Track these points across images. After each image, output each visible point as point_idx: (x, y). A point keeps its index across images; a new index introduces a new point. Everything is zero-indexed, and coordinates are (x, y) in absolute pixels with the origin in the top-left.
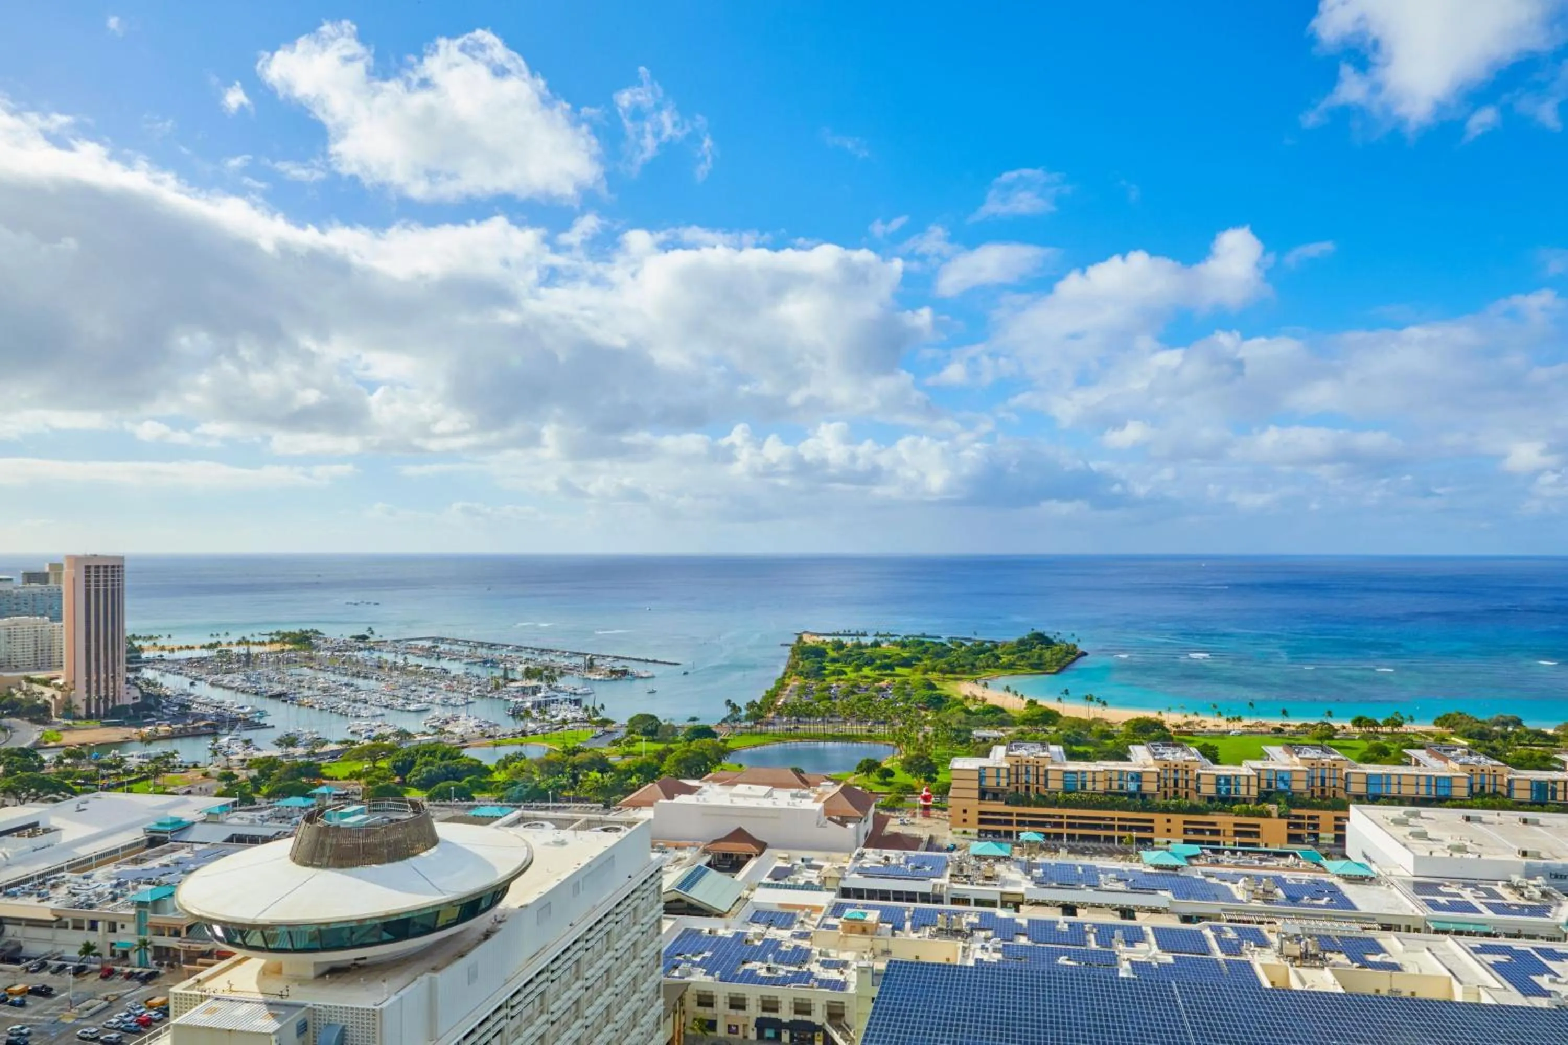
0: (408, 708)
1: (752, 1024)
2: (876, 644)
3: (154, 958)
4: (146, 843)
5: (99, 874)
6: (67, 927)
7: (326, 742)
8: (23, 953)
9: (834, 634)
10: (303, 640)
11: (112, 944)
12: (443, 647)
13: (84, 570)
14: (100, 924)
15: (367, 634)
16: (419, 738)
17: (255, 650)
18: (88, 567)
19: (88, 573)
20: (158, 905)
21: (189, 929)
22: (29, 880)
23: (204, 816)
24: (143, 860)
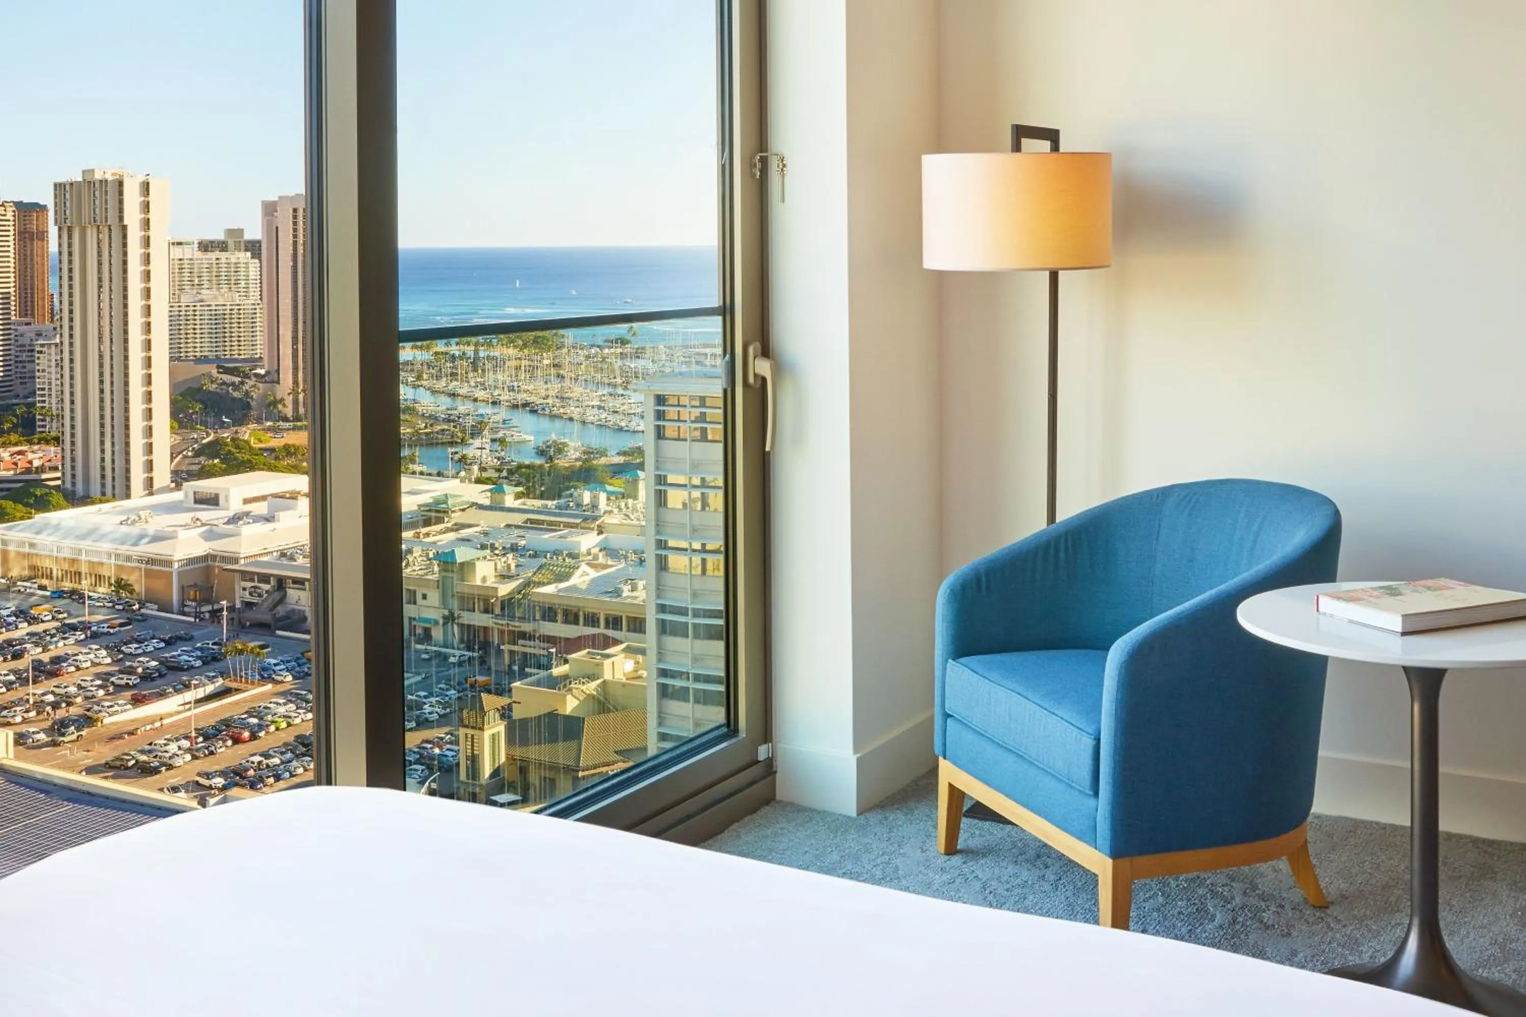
4: (421, 523)
7: (602, 453)
11: (412, 619)
19: (296, 217)
20: (465, 570)
21: (504, 604)
22: (301, 547)
23: (487, 497)
24: (428, 535)
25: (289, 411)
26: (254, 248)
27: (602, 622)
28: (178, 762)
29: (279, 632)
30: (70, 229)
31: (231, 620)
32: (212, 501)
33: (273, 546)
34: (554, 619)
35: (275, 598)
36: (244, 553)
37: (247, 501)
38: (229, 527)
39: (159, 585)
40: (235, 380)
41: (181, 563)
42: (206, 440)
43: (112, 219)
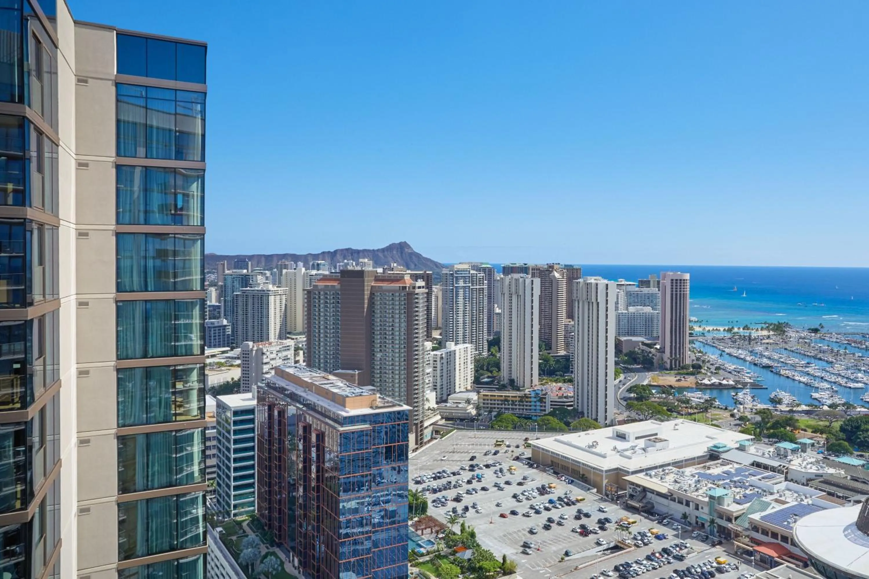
0: (849, 385)
3: (718, 532)
4: (708, 457)
5: (689, 471)
6: (675, 501)
7: (799, 405)
8: (654, 510)
10: (779, 328)
11: (697, 517)
13: (670, 281)
14: (691, 504)
15: (819, 328)
16: (859, 409)
18: (672, 280)
19: (672, 283)
20: (720, 500)
21: (736, 518)
22: (656, 468)
23: (737, 445)
24: (709, 468)
25: (668, 366)
27: (780, 537)
31: (624, 503)
32: (622, 437)
33: (644, 466)
34: (757, 531)
35: (642, 495)
36: (632, 469)
37: (637, 438)
38: (628, 453)
39: (598, 479)
40: (648, 349)
41: (607, 471)
42: (634, 379)
43: (594, 300)
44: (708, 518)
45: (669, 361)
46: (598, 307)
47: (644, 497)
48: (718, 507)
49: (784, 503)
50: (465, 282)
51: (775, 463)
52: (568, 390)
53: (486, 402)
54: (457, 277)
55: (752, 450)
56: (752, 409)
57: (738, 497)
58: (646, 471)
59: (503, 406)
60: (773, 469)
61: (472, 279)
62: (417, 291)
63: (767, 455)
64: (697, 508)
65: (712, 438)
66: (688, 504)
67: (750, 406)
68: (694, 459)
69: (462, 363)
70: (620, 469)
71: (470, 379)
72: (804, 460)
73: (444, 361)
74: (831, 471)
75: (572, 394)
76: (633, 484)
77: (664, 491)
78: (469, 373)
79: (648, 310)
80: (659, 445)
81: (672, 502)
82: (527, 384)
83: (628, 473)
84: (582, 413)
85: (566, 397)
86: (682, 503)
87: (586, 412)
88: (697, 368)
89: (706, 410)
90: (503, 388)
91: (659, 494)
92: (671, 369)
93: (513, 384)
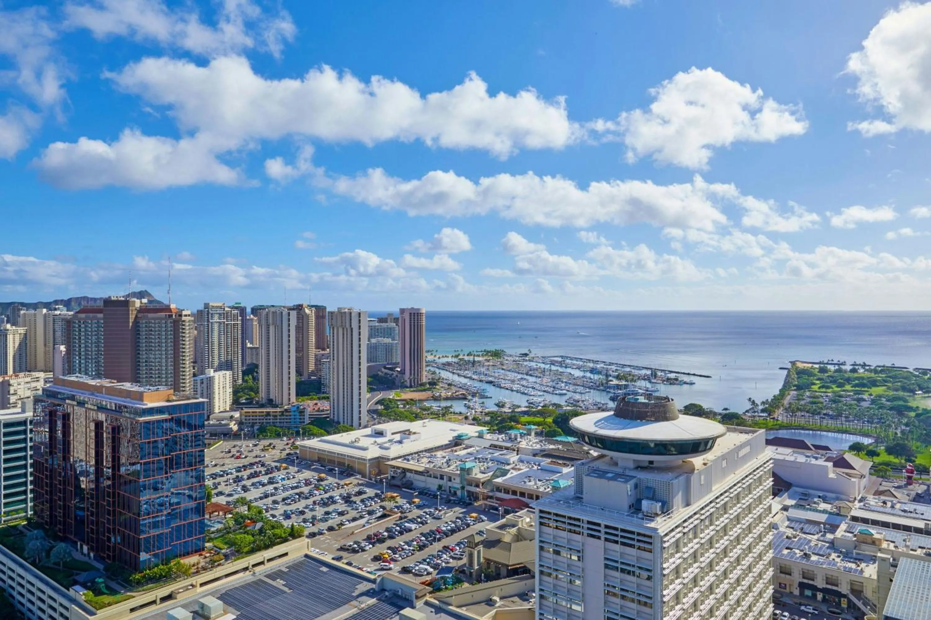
0: (555, 392)
1: (796, 585)
2: (854, 371)
3: (467, 496)
4: (453, 443)
5: (439, 454)
6: (431, 476)
7: (519, 407)
8: (414, 486)
9: (820, 363)
10: (497, 354)
11: (450, 487)
12: (568, 361)
13: (409, 315)
14: (445, 477)
15: (528, 353)
16: (565, 408)
17: (477, 359)
18: (411, 314)
19: (411, 316)
20: (469, 471)
21: (483, 484)
22: (412, 454)
23: (477, 434)
24: (456, 451)
25: (408, 385)
26: (396, 320)
27: (518, 494)
28: (367, 548)
29: (404, 489)
30: (333, 328)
31: (386, 483)
32: (380, 434)
33: (402, 453)
34: (500, 491)
35: (402, 475)
36: (392, 456)
37: (393, 434)
38: (387, 445)
39: (361, 467)
40: (391, 372)
41: (370, 460)
42: (380, 396)
43: (348, 326)
44: (459, 486)
45: (408, 381)
46: (352, 332)
47: (405, 476)
48: (467, 477)
49: (520, 469)
50: (219, 319)
51: (509, 445)
52: (325, 405)
53: (248, 418)
54: (212, 314)
55: (488, 436)
56: (481, 412)
57: (482, 468)
58: (405, 457)
59: (265, 421)
60: (507, 448)
61: (226, 315)
62: (184, 318)
63: (501, 440)
64: (450, 480)
65: (454, 430)
66: (442, 478)
67: (480, 410)
68: (442, 446)
69: (221, 387)
70: (383, 458)
71: (229, 401)
72: (530, 441)
73: (205, 385)
74: (552, 447)
75: (328, 408)
76: (394, 467)
77: (421, 469)
78: (228, 396)
79: (388, 340)
80: (412, 437)
81: (429, 478)
82: (285, 401)
83: (388, 460)
84: (338, 423)
85: (323, 411)
86: (437, 478)
87: (341, 420)
88: (433, 384)
89: (444, 415)
90: (262, 406)
91: (417, 472)
92: (411, 387)
93: (270, 403)
